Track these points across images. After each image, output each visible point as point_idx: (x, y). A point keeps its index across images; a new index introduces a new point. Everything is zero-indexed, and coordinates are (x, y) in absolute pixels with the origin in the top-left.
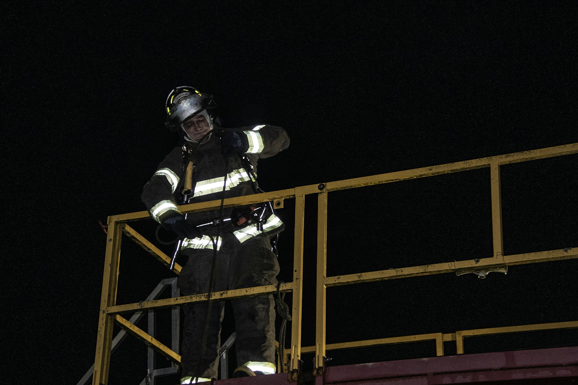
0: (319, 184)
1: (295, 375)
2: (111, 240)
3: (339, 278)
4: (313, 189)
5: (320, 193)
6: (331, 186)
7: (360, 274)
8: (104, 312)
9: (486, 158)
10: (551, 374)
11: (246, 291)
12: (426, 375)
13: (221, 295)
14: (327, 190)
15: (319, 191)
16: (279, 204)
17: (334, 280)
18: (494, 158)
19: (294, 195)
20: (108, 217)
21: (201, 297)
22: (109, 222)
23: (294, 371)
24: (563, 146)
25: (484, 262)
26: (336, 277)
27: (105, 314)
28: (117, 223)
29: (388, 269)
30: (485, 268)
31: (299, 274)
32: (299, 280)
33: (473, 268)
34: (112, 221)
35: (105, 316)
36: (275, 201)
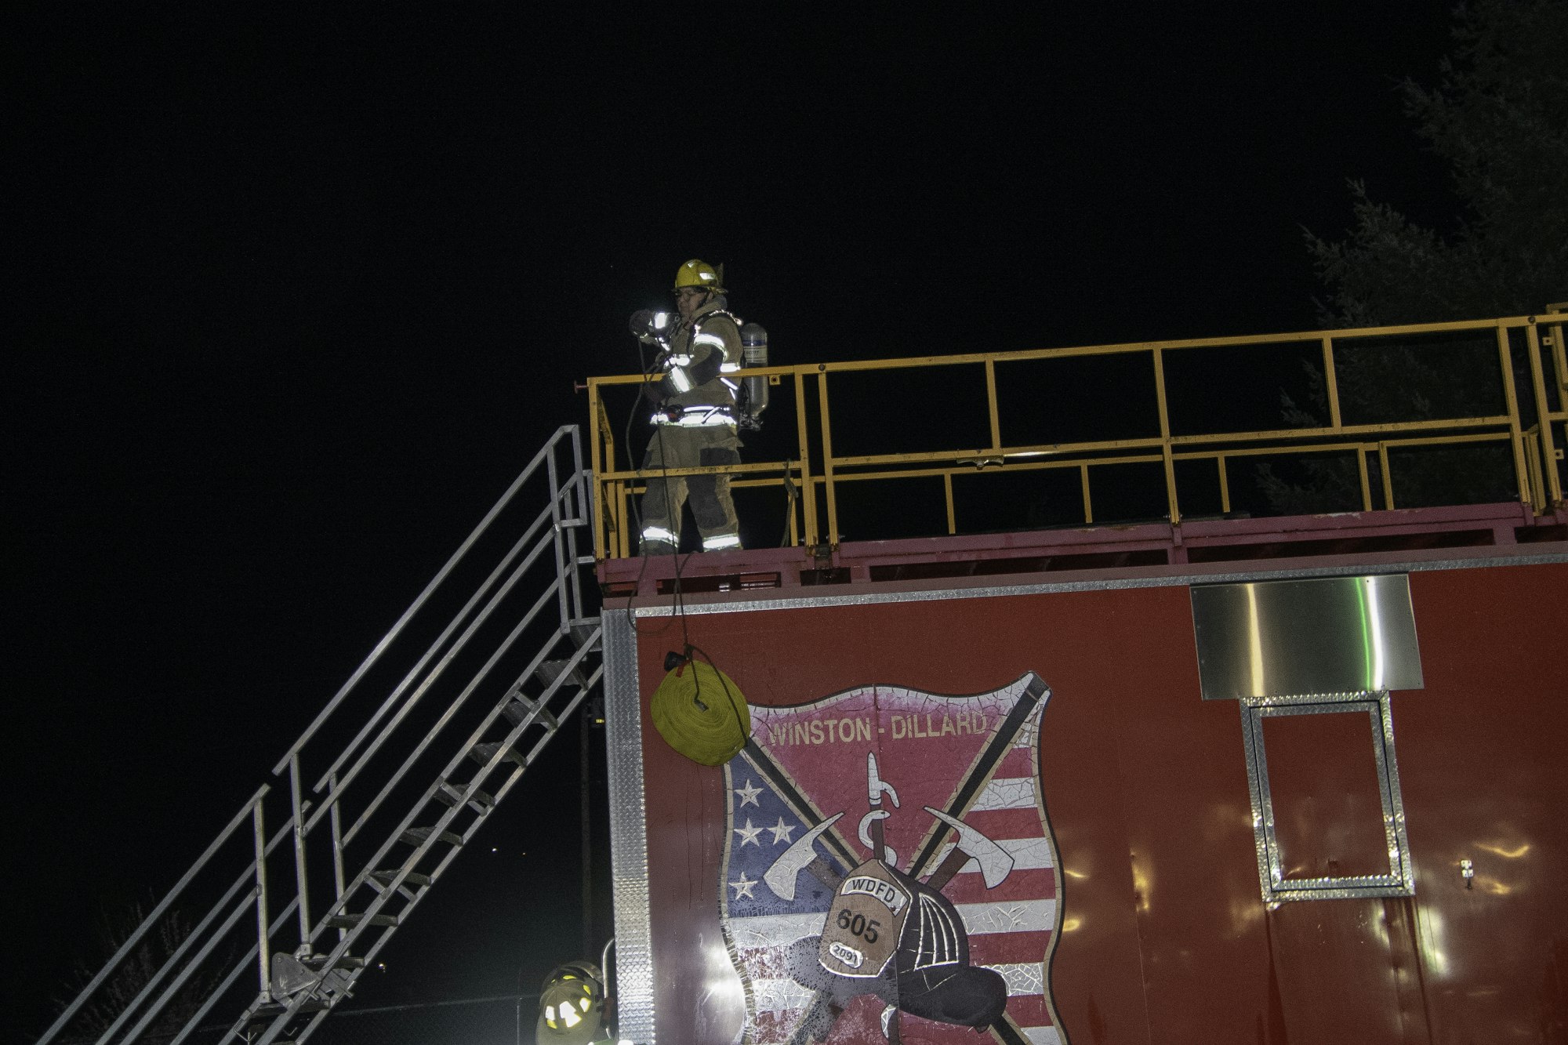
0: (819, 364)
1: (814, 551)
2: (594, 403)
4: (813, 368)
5: (821, 374)
6: (832, 367)
7: (868, 457)
8: (598, 478)
9: (982, 354)
11: (752, 467)
13: (726, 469)
14: (827, 370)
15: (820, 372)
16: (774, 380)
17: (840, 461)
18: (989, 354)
19: (794, 373)
20: (588, 379)
22: (590, 385)
23: (811, 548)
25: (984, 453)
26: (845, 459)
28: (596, 383)
30: (984, 458)
31: (804, 453)
32: (807, 461)
33: (975, 458)
34: (593, 383)
35: (599, 483)
36: (771, 377)
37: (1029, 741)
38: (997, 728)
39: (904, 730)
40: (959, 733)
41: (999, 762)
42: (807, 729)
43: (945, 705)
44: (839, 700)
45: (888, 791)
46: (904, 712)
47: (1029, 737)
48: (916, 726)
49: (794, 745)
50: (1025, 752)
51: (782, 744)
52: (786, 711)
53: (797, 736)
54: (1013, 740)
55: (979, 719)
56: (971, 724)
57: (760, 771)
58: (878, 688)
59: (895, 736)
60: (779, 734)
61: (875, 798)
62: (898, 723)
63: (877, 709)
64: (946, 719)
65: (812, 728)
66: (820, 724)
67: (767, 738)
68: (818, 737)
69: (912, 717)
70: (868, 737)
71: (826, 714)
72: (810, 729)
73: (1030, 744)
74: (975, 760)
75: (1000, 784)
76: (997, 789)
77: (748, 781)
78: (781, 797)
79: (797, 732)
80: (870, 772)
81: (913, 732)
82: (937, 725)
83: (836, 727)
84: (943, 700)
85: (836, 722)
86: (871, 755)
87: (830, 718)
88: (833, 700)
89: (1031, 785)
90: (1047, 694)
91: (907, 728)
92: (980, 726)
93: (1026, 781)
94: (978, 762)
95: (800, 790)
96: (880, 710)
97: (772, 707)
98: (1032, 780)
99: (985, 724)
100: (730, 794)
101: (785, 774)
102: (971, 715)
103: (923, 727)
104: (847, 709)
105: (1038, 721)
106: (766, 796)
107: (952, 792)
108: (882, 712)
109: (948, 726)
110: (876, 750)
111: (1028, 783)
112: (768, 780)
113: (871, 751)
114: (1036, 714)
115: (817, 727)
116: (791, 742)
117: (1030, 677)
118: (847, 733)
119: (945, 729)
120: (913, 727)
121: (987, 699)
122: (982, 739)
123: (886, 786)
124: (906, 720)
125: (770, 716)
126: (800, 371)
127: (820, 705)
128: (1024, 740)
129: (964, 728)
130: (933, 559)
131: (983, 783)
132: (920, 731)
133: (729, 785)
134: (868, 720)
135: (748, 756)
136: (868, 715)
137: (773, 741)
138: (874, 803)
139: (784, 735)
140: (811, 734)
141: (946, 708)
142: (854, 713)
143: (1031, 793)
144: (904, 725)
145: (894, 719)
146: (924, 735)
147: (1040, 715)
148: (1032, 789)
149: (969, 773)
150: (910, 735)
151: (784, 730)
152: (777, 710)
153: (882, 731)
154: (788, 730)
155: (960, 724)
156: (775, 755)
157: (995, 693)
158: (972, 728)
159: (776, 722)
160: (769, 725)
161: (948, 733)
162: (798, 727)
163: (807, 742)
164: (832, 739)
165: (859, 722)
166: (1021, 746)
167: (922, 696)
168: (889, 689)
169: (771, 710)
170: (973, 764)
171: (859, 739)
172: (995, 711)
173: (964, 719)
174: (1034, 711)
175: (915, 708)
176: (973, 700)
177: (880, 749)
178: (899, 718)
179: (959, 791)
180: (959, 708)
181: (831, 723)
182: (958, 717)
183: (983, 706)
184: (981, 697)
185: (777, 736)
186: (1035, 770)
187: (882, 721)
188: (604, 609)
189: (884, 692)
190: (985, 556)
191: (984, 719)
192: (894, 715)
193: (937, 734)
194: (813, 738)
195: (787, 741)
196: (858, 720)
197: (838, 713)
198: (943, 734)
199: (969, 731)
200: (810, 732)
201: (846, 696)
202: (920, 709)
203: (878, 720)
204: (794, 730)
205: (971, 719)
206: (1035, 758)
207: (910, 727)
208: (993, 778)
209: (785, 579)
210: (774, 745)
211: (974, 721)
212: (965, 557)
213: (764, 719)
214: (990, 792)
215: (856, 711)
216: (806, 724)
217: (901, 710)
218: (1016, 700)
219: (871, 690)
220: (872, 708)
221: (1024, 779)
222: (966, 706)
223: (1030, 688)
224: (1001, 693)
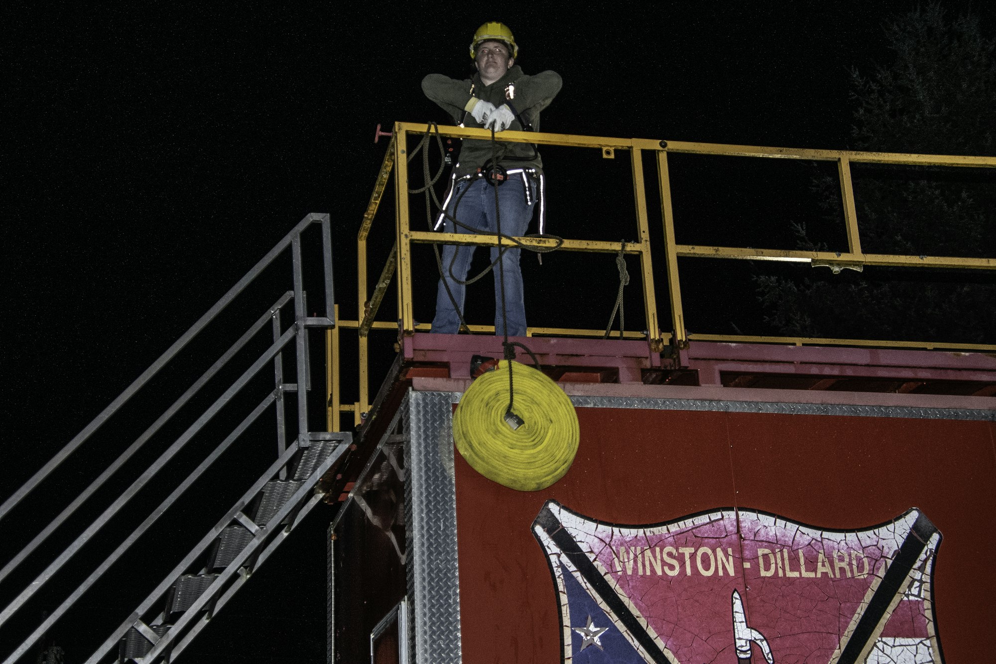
0: (661, 141)
2: (403, 152)
3: (693, 248)
4: (653, 144)
5: (662, 151)
6: (674, 145)
7: (716, 248)
8: (406, 236)
9: (836, 151)
10: (913, 375)
11: (587, 243)
12: (792, 362)
14: (668, 149)
15: (661, 149)
16: (608, 153)
17: (686, 250)
18: (844, 153)
19: (631, 147)
20: (397, 123)
21: (531, 241)
22: (399, 129)
24: (909, 155)
25: (844, 257)
26: (690, 247)
27: (409, 239)
28: (407, 132)
29: (746, 248)
30: (839, 264)
31: (645, 235)
32: (648, 243)
33: (831, 262)
34: (403, 129)
35: (408, 241)
36: (604, 149)
37: (920, 592)
38: (882, 573)
39: (773, 566)
40: (838, 575)
41: (887, 616)
42: (659, 557)
43: (819, 539)
44: (696, 523)
45: (758, 642)
46: (773, 544)
47: (920, 587)
48: (787, 562)
49: (644, 576)
50: (915, 607)
51: (629, 572)
52: (634, 532)
53: (647, 563)
54: (901, 590)
55: (859, 560)
56: (850, 564)
57: (604, 606)
58: (740, 513)
59: (763, 573)
60: (626, 560)
61: (744, 649)
62: (765, 556)
63: (741, 537)
64: (821, 557)
65: (665, 556)
66: (674, 552)
67: (612, 565)
68: (672, 567)
69: (781, 551)
70: (732, 572)
71: (681, 539)
72: (662, 558)
73: (922, 596)
74: (859, 610)
75: (891, 644)
76: (888, 650)
77: (590, 617)
78: (630, 641)
79: (647, 559)
80: (736, 615)
81: (784, 570)
82: (812, 564)
83: (693, 556)
84: (816, 534)
85: (692, 550)
86: (736, 595)
87: (686, 545)
88: (689, 523)
89: (928, 647)
90: (935, 537)
91: (776, 564)
92: (861, 568)
93: (921, 642)
94: (862, 613)
95: (652, 633)
96: (744, 539)
97: (616, 526)
98: (928, 642)
99: (867, 567)
100: (567, 632)
101: (635, 612)
102: (850, 555)
103: (795, 566)
104: (706, 535)
105: (928, 569)
106: (612, 637)
107: (833, 649)
108: (746, 542)
109: (823, 565)
110: (741, 589)
111: (925, 645)
112: (614, 617)
113: (735, 590)
114: (925, 561)
115: (670, 554)
116: (641, 572)
117: (913, 516)
118: (707, 565)
119: (821, 569)
120: (783, 564)
121: (867, 537)
122: (865, 585)
123: (756, 635)
124: (774, 553)
125: (614, 537)
126: (638, 145)
127: (674, 528)
128: (915, 591)
129: (842, 570)
130: (790, 369)
131: (870, 643)
132: (792, 570)
133: (567, 621)
134: (730, 550)
135: (589, 585)
136: (730, 545)
137: (619, 569)
138: (742, 656)
139: (632, 562)
140: (664, 563)
141: (820, 544)
142: (713, 541)
143: (929, 659)
144: (773, 561)
145: (760, 552)
146: (796, 574)
147: (929, 562)
148: (930, 654)
149: (853, 626)
150: (781, 574)
151: (632, 556)
152: (623, 530)
153: (747, 565)
154: (636, 556)
155: (838, 565)
156: (622, 587)
157: (876, 531)
158: (852, 571)
159: (622, 545)
160: (614, 548)
161: (825, 574)
162: (648, 553)
163: (659, 573)
164: (689, 571)
165: (720, 553)
166: (911, 598)
167: (792, 527)
168: (753, 516)
169: (616, 530)
170: (856, 615)
171: (721, 573)
172: (877, 552)
173: (841, 559)
174: (923, 556)
175: (785, 541)
176: (851, 536)
177: (747, 587)
178: (767, 551)
179: (843, 648)
180: (836, 546)
181: (687, 551)
182: (835, 556)
183: (864, 545)
184: (860, 534)
185: (624, 563)
186: (931, 629)
187: (747, 554)
188: (413, 390)
189: (748, 518)
190: (849, 372)
191: (865, 560)
192: (761, 547)
193: (812, 575)
194: (666, 568)
195: (635, 570)
196: (719, 551)
197: (694, 539)
198: (819, 575)
199: (849, 575)
200: (662, 560)
201: (704, 519)
202: (790, 543)
203: (742, 552)
204: (643, 557)
205: (850, 560)
206: (928, 614)
207: (780, 564)
208: (881, 636)
209: (623, 374)
210: (620, 573)
211: (854, 562)
212: (827, 371)
213: (607, 540)
214: (880, 653)
215: (717, 541)
216: (658, 549)
217: (769, 542)
218: (901, 542)
219: (732, 514)
220: (734, 537)
221: (918, 640)
222: (843, 543)
223: (915, 527)
224: (883, 531)
